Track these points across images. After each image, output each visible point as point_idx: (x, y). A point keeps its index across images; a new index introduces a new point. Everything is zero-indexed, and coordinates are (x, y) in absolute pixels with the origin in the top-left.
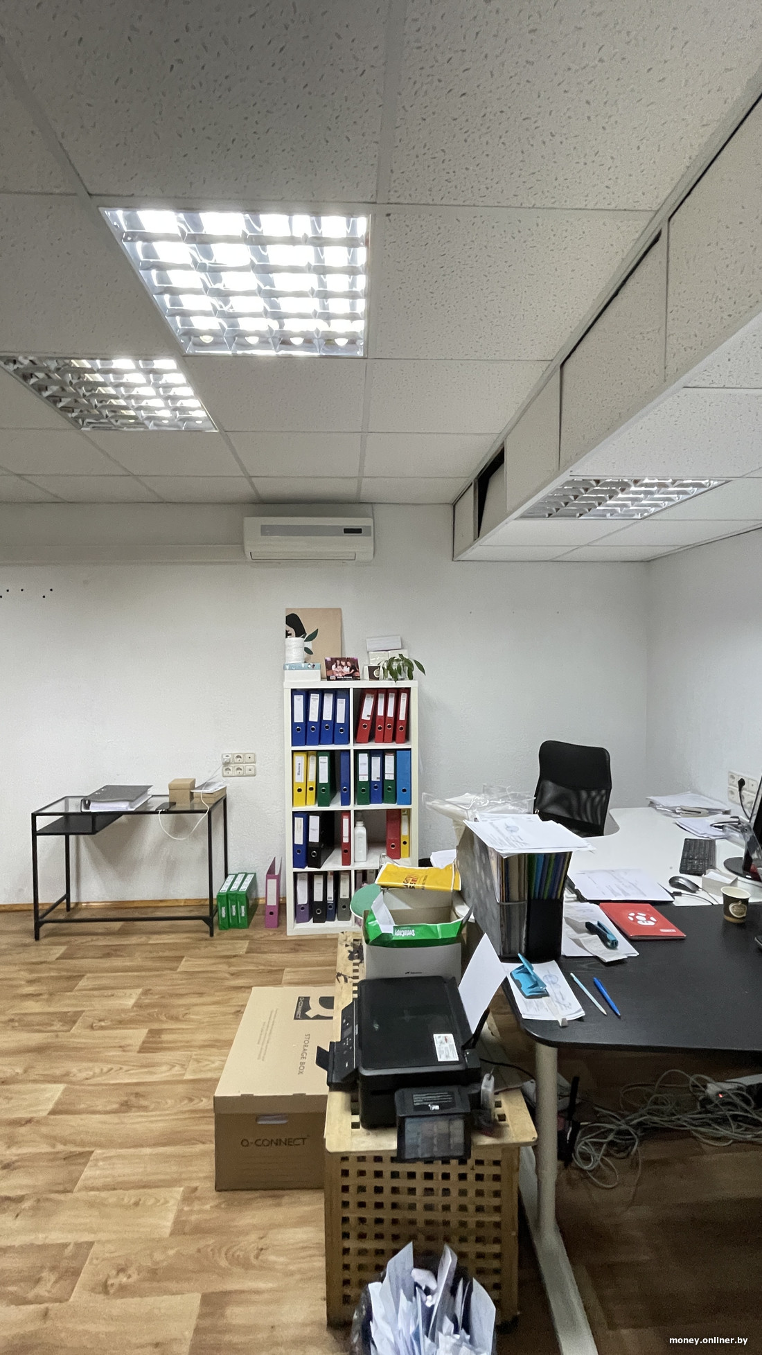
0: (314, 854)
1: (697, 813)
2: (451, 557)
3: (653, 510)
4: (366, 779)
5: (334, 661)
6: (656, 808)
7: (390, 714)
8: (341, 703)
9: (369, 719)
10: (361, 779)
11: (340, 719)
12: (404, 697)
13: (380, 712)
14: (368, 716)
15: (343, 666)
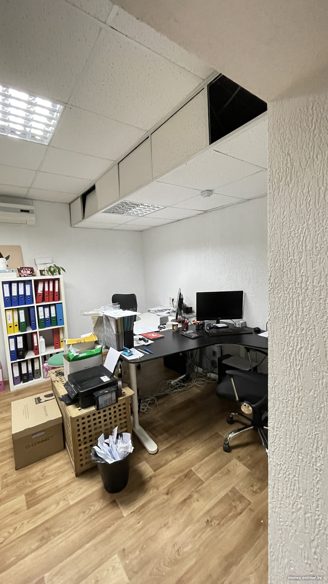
0: (21, 353)
1: (162, 311)
2: (70, 225)
3: (145, 214)
4: (43, 317)
5: (22, 268)
6: (151, 312)
7: (51, 289)
8: (28, 287)
9: (41, 292)
10: (40, 318)
11: (28, 293)
12: (57, 282)
13: (46, 289)
14: (41, 291)
15: (26, 271)
